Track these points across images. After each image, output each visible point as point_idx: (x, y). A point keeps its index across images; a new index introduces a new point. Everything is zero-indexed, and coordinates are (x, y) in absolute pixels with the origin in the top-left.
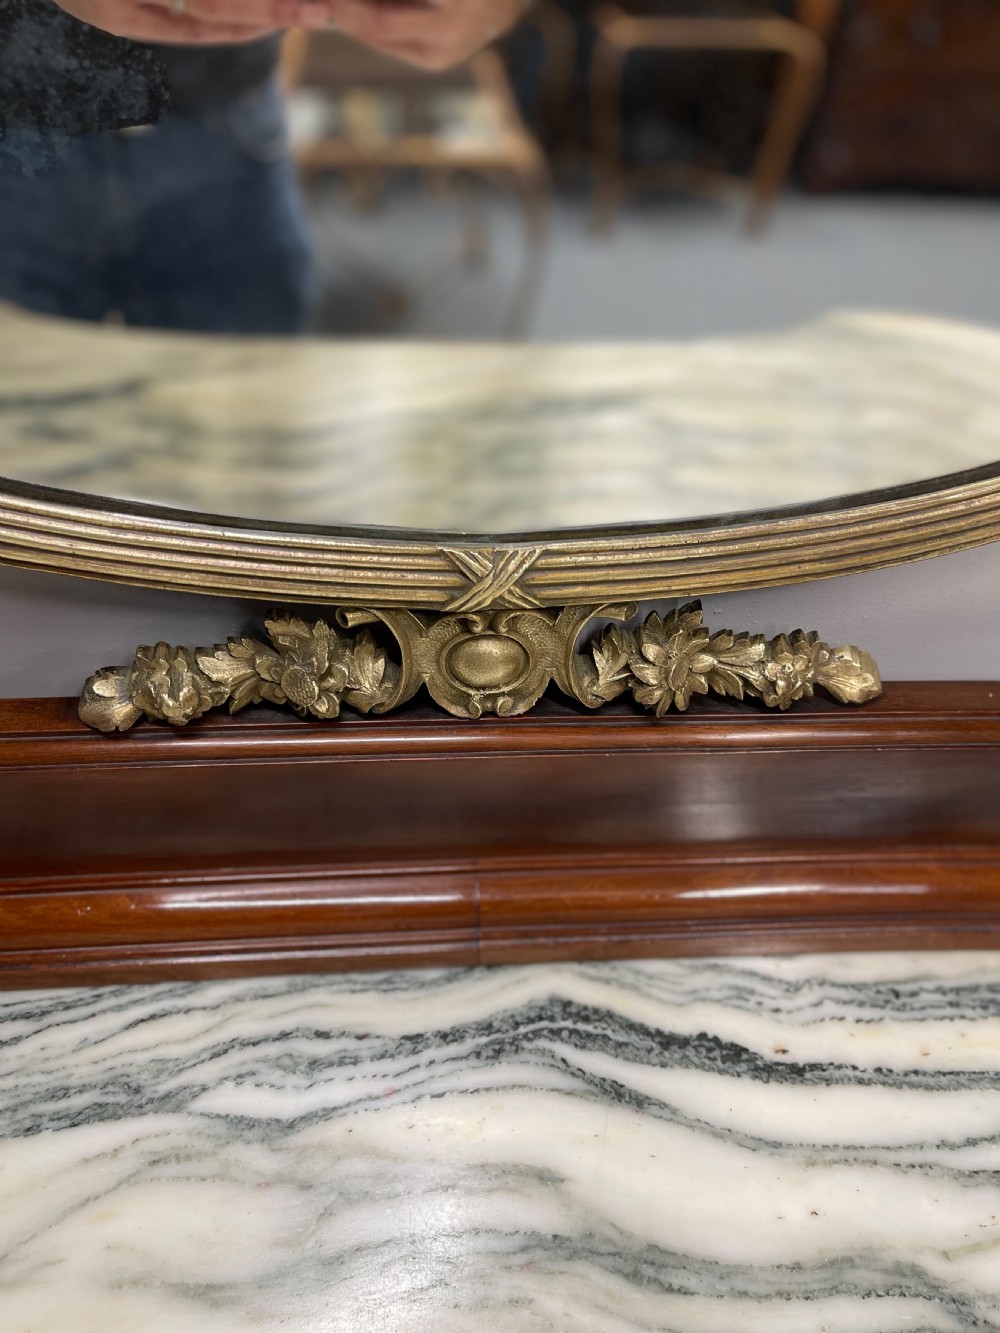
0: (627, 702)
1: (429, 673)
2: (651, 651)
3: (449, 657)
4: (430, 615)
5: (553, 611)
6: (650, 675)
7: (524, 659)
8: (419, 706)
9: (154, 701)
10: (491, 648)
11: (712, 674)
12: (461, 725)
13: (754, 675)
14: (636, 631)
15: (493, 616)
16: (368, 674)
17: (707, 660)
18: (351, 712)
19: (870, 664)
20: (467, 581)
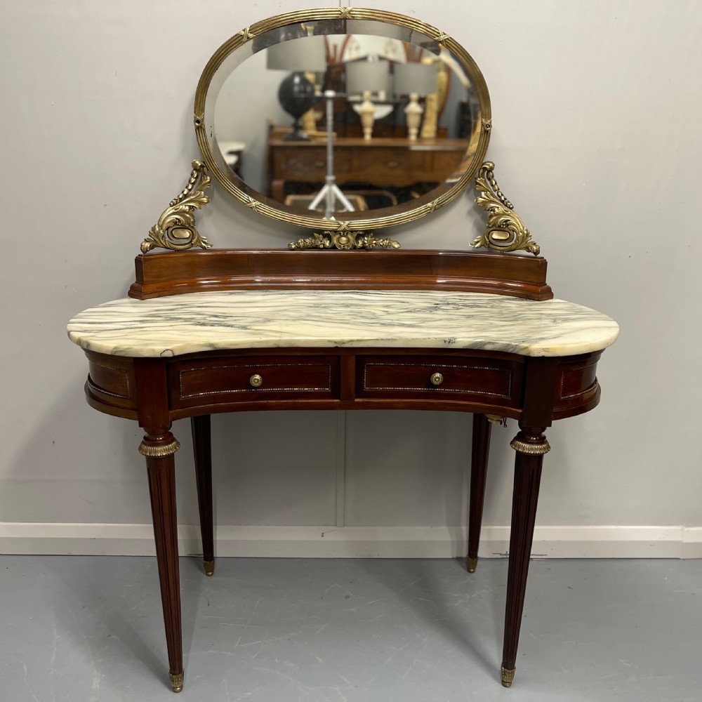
0: (363, 248)
1: (335, 242)
2: (366, 238)
3: (338, 240)
4: (336, 232)
5: (352, 232)
6: (366, 242)
7: (348, 240)
8: (334, 248)
9: (299, 244)
10: (344, 239)
11: (375, 244)
12: (340, 250)
13: (382, 244)
14: (363, 236)
15: (344, 231)
16: (327, 244)
17: (374, 242)
18: (325, 248)
19: (398, 243)
20: (341, 226)
